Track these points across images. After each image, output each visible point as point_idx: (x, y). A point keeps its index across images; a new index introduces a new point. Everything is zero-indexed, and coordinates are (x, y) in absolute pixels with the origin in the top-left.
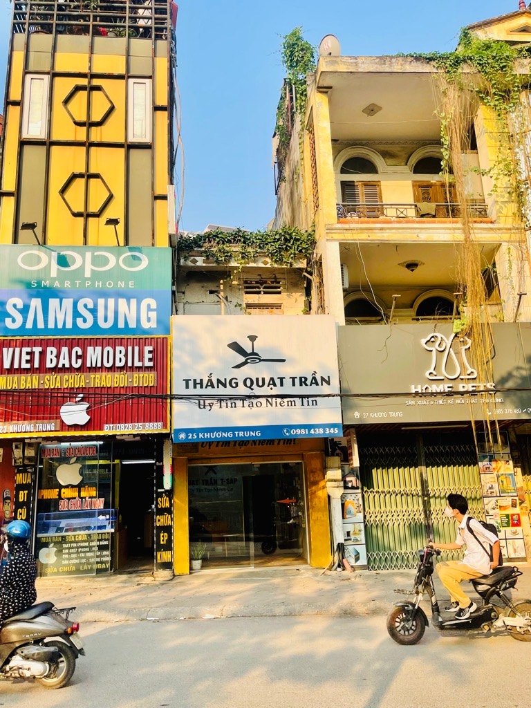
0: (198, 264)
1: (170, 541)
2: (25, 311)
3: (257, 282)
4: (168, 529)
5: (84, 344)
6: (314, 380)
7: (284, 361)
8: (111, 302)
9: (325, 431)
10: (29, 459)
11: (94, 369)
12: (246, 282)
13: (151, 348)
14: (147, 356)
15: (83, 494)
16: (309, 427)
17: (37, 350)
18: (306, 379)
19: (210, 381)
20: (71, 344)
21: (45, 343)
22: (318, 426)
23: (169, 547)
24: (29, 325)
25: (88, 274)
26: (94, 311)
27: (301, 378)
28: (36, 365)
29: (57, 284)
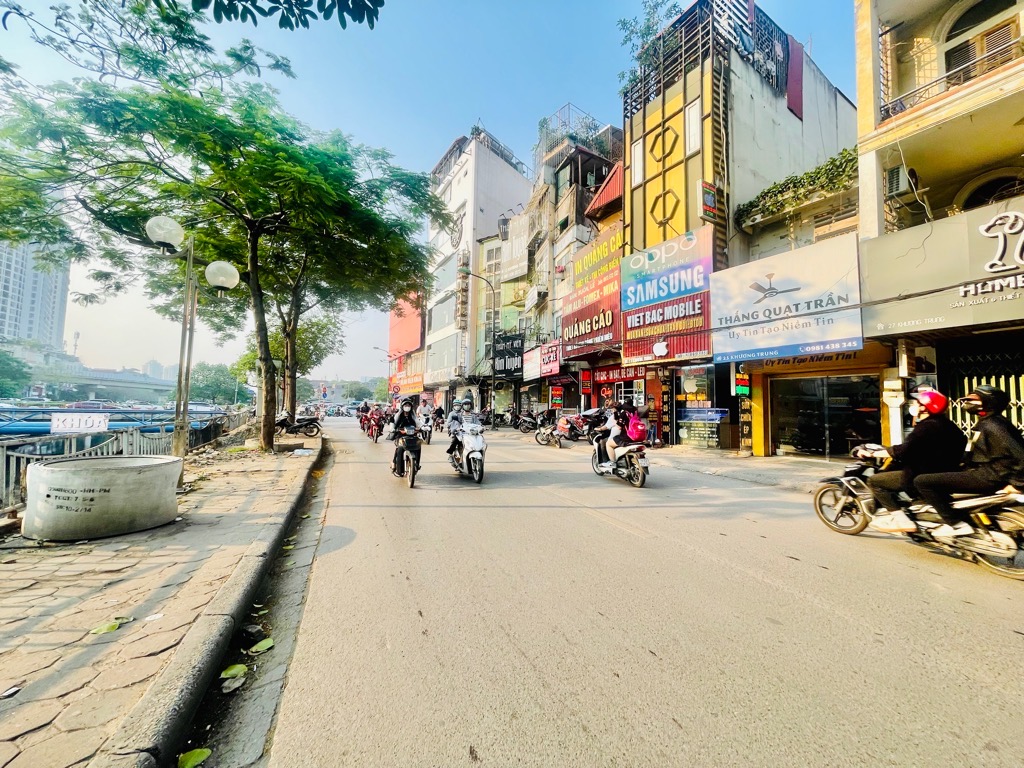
0: (757, 221)
1: (750, 432)
2: (635, 293)
3: (828, 213)
4: (749, 424)
5: (663, 306)
6: (831, 301)
7: (799, 289)
8: (677, 274)
9: (841, 345)
10: (667, 377)
11: (669, 321)
12: (816, 217)
13: (699, 300)
14: (697, 306)
15: (699, 398)
16: (824, 343)
17: (641, 315)
18: (821, 301)
19: (737, 316)
20: (656, 307)
21: (644, 310)
22: (834, 342)
23: (749, 435)
24: (638, 301)
25: (663, 261)
26: (667, 284)
27: (816, 301)
28: (642, 323)
29: (649, 272)
